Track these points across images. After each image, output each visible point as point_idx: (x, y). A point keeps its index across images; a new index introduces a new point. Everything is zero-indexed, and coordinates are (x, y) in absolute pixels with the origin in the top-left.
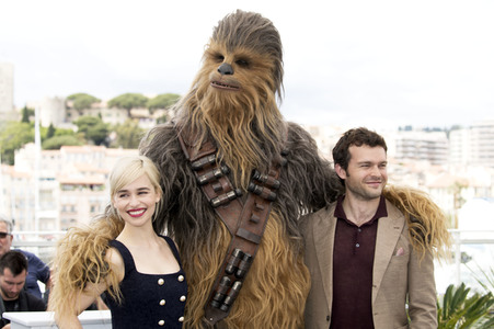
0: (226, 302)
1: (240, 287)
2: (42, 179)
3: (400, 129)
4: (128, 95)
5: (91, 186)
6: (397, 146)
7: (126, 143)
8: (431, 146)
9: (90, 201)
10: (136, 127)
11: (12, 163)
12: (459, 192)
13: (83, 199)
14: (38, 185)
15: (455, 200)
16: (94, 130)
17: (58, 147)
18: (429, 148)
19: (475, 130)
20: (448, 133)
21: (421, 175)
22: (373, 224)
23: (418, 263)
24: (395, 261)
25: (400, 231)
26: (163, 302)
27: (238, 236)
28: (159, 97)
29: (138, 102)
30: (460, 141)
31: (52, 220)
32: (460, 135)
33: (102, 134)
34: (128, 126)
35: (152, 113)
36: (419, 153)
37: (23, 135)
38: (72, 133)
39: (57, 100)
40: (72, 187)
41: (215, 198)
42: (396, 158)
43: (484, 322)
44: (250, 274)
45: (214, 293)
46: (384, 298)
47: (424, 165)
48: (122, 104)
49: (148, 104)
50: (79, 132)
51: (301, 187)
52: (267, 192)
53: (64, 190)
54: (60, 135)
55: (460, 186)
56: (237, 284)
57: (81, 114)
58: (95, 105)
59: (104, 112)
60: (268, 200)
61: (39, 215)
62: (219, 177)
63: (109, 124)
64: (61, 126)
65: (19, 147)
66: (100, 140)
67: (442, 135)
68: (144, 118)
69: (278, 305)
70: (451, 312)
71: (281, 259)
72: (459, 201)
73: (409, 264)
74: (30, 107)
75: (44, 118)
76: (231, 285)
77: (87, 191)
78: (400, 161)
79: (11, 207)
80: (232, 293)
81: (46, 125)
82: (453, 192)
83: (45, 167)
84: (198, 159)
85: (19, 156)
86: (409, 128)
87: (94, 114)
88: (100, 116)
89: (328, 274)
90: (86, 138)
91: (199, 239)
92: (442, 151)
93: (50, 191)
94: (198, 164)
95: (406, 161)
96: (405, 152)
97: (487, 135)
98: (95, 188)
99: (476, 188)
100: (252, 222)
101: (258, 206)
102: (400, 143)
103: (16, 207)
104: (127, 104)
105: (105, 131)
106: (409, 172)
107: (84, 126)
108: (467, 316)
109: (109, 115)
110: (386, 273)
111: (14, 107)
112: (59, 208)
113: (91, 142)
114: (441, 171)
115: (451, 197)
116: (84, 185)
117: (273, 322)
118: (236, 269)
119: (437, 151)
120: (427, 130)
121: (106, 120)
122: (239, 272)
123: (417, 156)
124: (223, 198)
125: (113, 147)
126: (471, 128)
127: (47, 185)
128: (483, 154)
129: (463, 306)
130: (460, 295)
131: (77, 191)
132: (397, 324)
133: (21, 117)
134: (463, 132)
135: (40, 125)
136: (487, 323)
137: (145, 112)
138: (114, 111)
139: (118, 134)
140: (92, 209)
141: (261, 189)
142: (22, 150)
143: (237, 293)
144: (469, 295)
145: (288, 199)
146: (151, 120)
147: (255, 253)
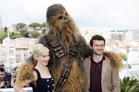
0: (62, 85)
1: (66, 81)
2: (10, 47)
3: (111, 31)
4: (34, 23)
5: (24, 49)
6: (110, 36)
7: (34, 37)
8: (120, 36)
9: (24, 53)
10: (37, 32)
11: (2, 43)
12: (128, 49)
13: (22, 53)
14: (9, 49)
15: (127, 51)
16: (25, 33)
17: (15, 38)
18: (119, 36)
19: (132, 31)
20: (125, 32)
21: (117, 44)
22: (101, 62)
23: (114, 73)
24: (108, 73)
25: (109, 64)
26: (48, 86)
27: (65, 66)
28: (43, 24)
29: (37, 25)
30: (128, 34)
31: (13, 59)
32: (128, 33)
33: (27, 34)
34: (34, 32)
35: (41, 28)
36: (117, 38)
37: (5, 35)
38: (18, 34)
39: (14, 25)
40: (19, 49)
41: (59, 56)
42: (110, 39)
43: (134, 87)
44: (69, 77)
45: (59, 82)
46: (105, 83)
47: (118, 41)
48: (33, 26)
49: (40, 26)
50: (21, 34)
51: (82, 52)
52: (73, 54)
53: (17, 50)
54: (15, 35)
55: (128, 47)
56: (65, 80)
57: (21, 29)
58: (25, 26)
59: (28, 28)
60: (73, 56)
61: (10, 57)
62: (60, 49)
63: (29, 32)
64: (16, 32)
65: (4, 38)
66: (27, 36)
67: (123, 33)
68: (39, 30)
69: (76, 86)
70: (125, 85)
71: (77, 73)
72: (128, 51)
73: (112, 73)
74: (6, 27)
75: (11, 30)
76: (63, 80)
77: (23, 50)
78: (111, 40)
79: (2, 55)
80: (64, 82)
81: (11, 32)
82: (126, 49)
83: (11, 44)
84: (54, 45)
85: (4, 41)
86: (114, 31)
87: (25, 29)
88: (26, 29)
89: (88, 77)
90: (23, 35)
91: (55, 67)
92: (123, 37)
93: (13, 51)
94: (54, 46)
95: (113, 40)
96: (113, 38)
97: (136, 33)
98: (26, 49)
99: (133, 47)
100: (69, 62)
101: (71, 58)
102: (111, 35)
103: (3, 55)
104: (34, 26)
105: (28, 34)
106: (114, 43)
107: (22, 32)
108: (129, 86)
109: (29, 29)
110: (105, 76)
111: (2, 27)
112: (15, 55)
113: (24, 37)
114: (123, 43)
115: (126, 50)
116: (22, 49)
117: (75, 91)
118: (65, 75)
119: (122, 37)
120: (119, 31)
121: (28, 30)
122: (66, 76)
123: (116, 39)
124: (61, 55)
125: (30, 38)
126: (131, 30)
127: (12, 49)
128: (135, 38)
129: (128, 83)
130: (127, 80)
131: (20, 50)
132: (109, 91)
133: (4, 30)
134: (129, 32)
135: (9, 32)
136: (135, 87)
137: (39, 28)
138: (30, 28)
139: (32, 34)
140: (25, 55)
141: (71, 53)
142: (4, 39)
143: (65, 82)
144: (130, 79)
145: (79, 55)
146: (41, 30)
147: (70, 71)
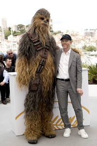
0: (40, 71)
3: (85, 30)
6: (85, 33)
8: (91, 33)
11: (7, 39)
14: (12, 43)
17: (16, 36)
21: (89, 39)
27: (42, 57)
31: (16, 50)
36: (89, 35)
37: (9, 33)
38: (19, 33)
39: (16, 26)
41: (37, 49)
45: (38, 69)
47: (90, 37)
50: (21, 32)
54: (17, 33)
56: (42, 67)
57: (21, 29)
58: (23, 27)
59: (25, 28)
61: (13, 49)
64: (17, 31)
65: (9, 36)
67: (94, 31)
74: (10, 27)
75: (13, 29)
78: (85, 36)
79: (7, 48)
80: (41, 69)
81: (14, 31)
82: (96, 42)
83: (14, 40)
85: (8, 37)
86: (87, 30)
87: (23, 29)
92: (94, 34)
93: (15, 44)
100: (45, 54)
101: (46, 50)
106: (87, 39)
111: (7, 27)
114: (93, 38)
115: (96, 44)
120: (91, 30)
121: (26, 30)
122: (43, 64)
124: (39, 49)
133: (8, 29)
135: (12, 31)
138: (27, 28)
147: (46, 60)
